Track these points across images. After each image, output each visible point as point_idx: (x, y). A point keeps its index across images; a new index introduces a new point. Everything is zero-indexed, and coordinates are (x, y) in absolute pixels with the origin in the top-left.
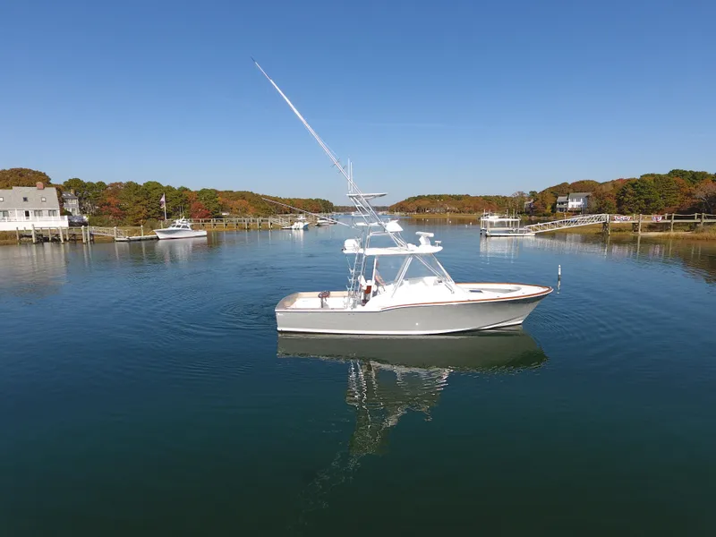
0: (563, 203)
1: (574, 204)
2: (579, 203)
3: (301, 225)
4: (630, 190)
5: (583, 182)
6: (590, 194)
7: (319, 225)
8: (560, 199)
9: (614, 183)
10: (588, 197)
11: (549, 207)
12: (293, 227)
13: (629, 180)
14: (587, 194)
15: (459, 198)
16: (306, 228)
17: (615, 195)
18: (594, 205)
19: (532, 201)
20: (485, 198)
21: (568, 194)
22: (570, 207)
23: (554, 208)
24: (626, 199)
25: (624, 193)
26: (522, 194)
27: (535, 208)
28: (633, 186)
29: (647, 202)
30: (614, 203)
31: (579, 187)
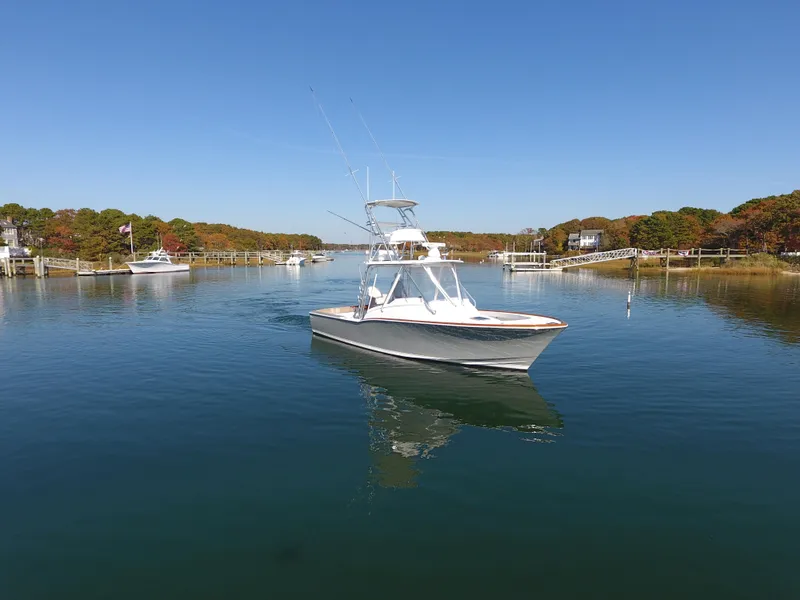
0: (574, 241)
1: (586, 241)
2: (592, 241)
3: (297, 260)
4: (643, 227)
5: (594, 218)
6: (602, 231)
7: (314, 262)
8: (572, 236)
9: (626, 220)
10: (600, 234)
11: (561, 245)
12: (288, 262)
13: (641, 217)
14: (599, 231)
15: (462, 235)
16: (302, 264)
17: (628, 232)
18: (607, 242)
19: (542, 238)
20: (490, 236)
21: (580, 231)
22: (582, 245)
23: (565, 245)
24: (639, 237)
25: (637, 231)
26: (530, 230)
27: (546, 245)
28: (646, 223)
29: (661, 239)
30: (627, 240)
31: (590, 224)
